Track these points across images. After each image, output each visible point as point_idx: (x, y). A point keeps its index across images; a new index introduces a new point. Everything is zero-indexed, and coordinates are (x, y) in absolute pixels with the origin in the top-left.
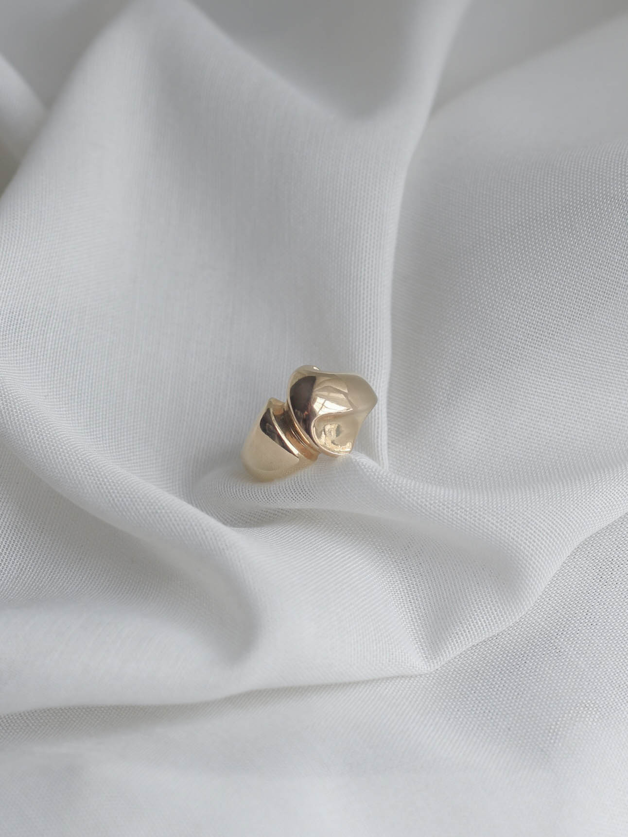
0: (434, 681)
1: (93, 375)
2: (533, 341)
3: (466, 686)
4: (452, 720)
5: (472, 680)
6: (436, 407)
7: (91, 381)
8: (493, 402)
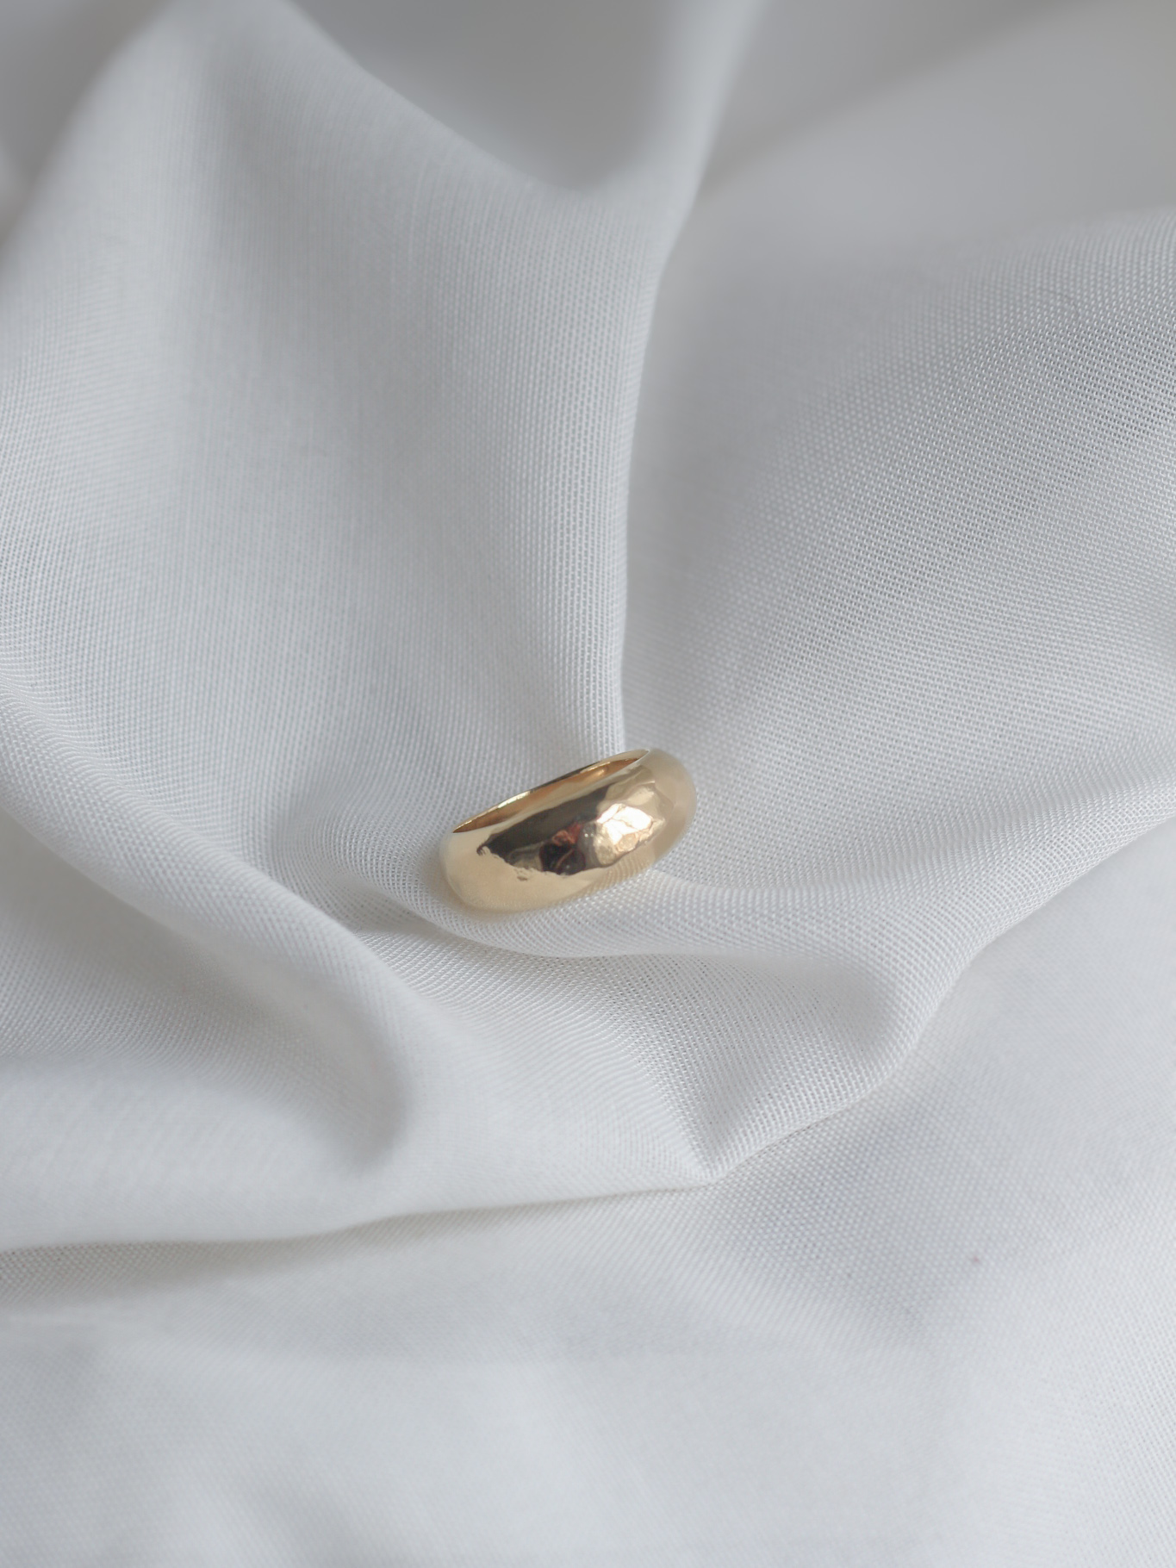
0: (717, 1192)
1: (111, 648)
2: (886, 585)
3: (773, 1201)
4: (747, 1260)
5: (783, 1191)
6: (715, 702)
7: (108, 659)
8: (816, 692)
